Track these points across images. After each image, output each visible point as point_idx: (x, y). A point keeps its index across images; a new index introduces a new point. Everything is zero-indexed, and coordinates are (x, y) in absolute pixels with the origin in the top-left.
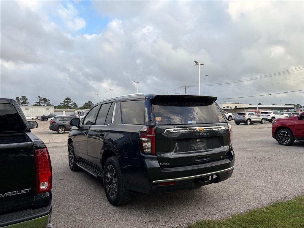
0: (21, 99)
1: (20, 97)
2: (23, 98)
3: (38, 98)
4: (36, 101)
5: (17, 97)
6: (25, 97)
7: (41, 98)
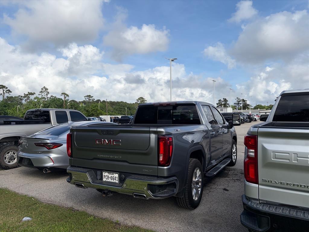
0: (222, 101)
1: (222, 100)
2: (224, 101)
3: (237, 99)
4: (235, 102)
5: (219, 99)
6: (225, 99)
7: (240, 99)
